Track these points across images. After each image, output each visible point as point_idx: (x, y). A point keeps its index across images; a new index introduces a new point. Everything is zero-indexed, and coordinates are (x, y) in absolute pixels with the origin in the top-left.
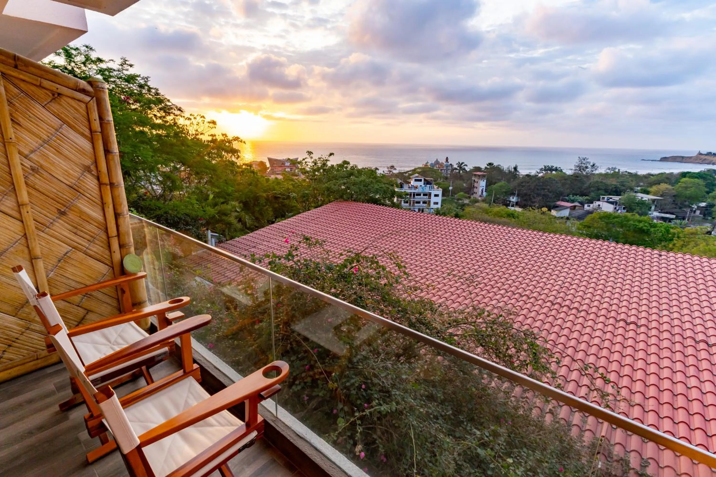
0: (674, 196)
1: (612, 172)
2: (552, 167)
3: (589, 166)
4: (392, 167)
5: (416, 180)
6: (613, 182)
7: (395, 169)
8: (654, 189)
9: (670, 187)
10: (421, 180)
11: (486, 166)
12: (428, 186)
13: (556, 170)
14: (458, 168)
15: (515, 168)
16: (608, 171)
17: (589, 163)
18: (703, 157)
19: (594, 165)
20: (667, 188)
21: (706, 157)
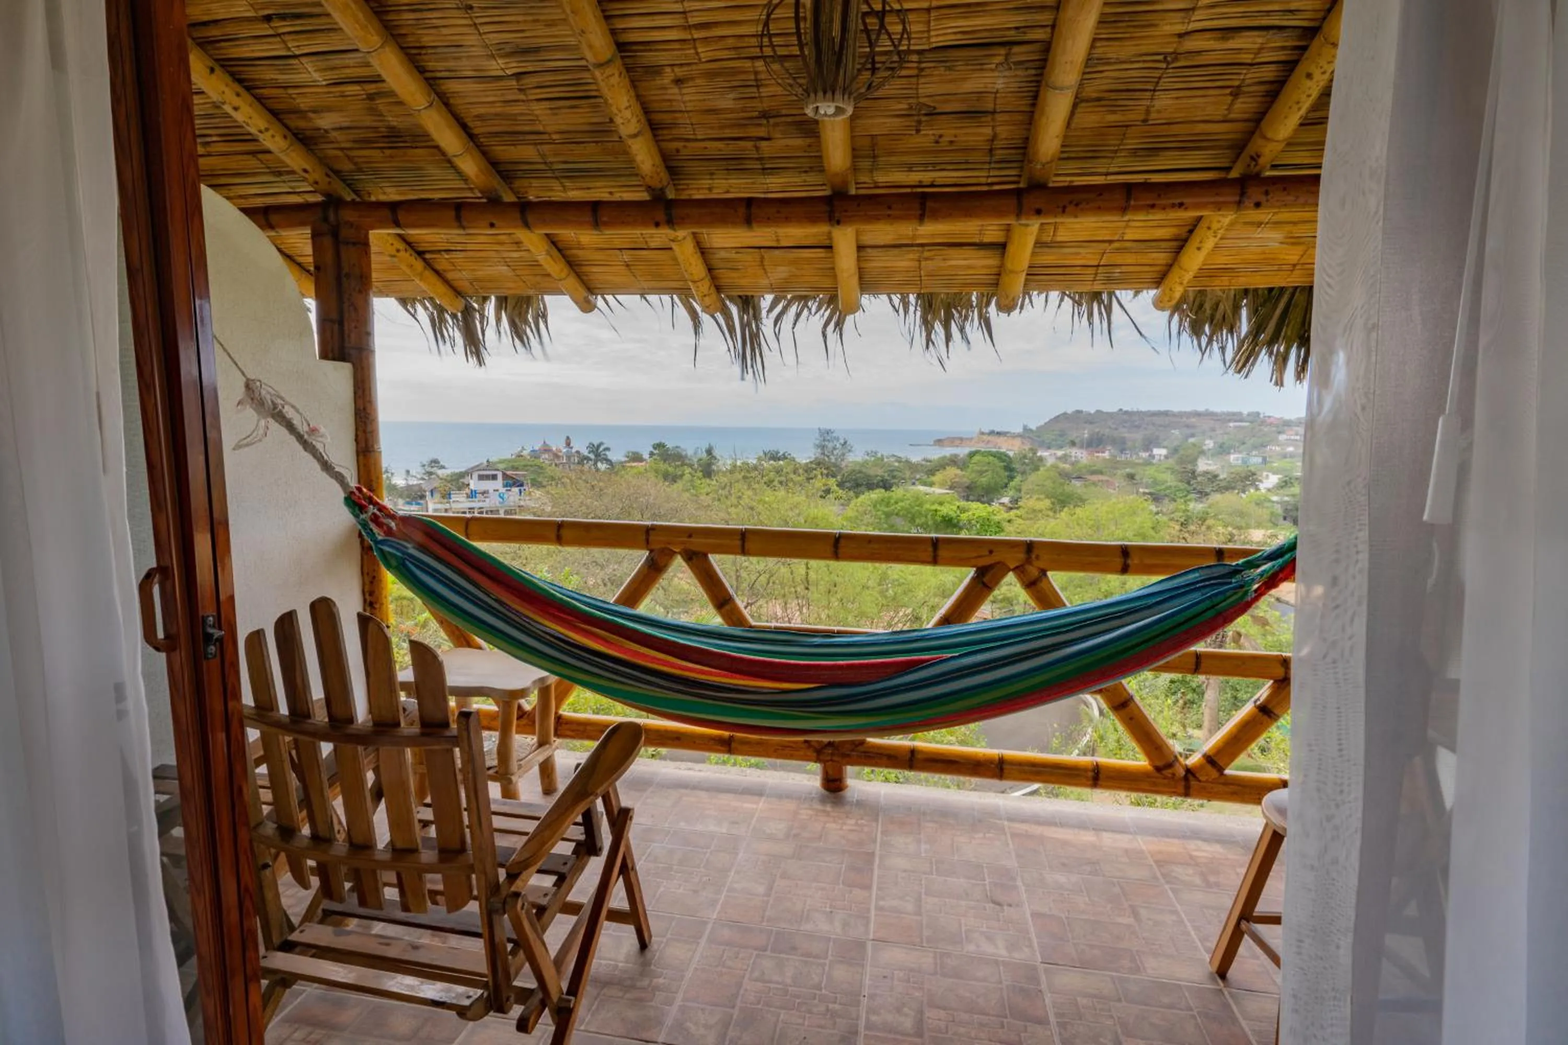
0: (968, 487)
1: (873, 459)
2: (778, 453)
3: (838, 445)
4: (435, 462)
5: (481, 478)
6: (878, 472)
7: (443, 467)
8: (938, 477)
9: (959, 472)
10: (494, 477)
11: (652, 449)
12: (516, 490)
13: (784, 457)
14: (592, 456)
15: (709, 452)
16: (868, 458)
17: (838, 439)
18: (985, 437)
19: (845, 443)
20: (956, 475)
21: (990, 438)
